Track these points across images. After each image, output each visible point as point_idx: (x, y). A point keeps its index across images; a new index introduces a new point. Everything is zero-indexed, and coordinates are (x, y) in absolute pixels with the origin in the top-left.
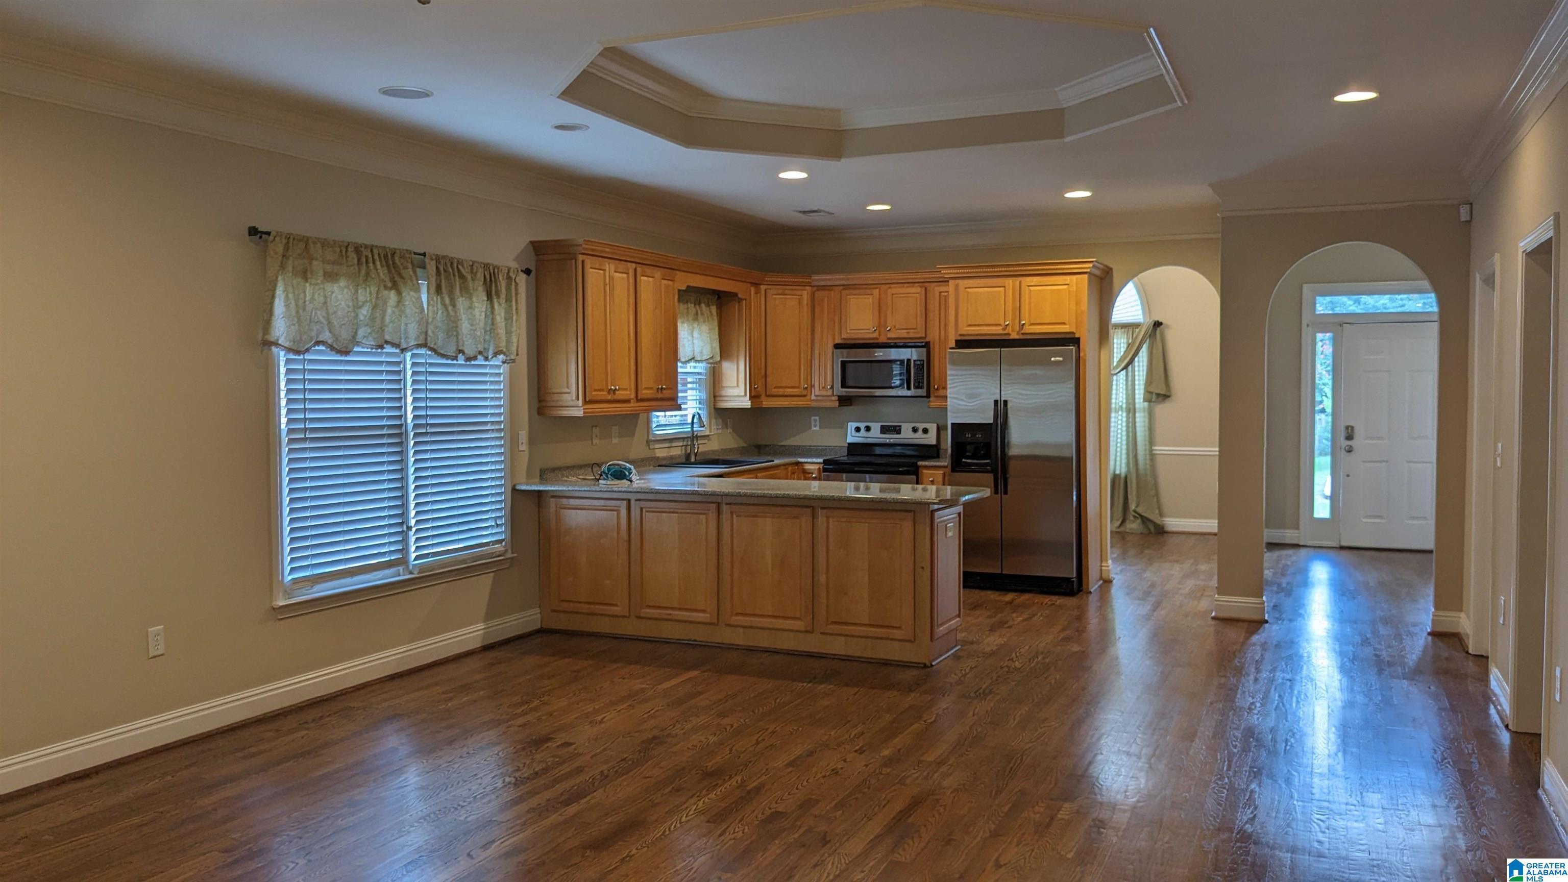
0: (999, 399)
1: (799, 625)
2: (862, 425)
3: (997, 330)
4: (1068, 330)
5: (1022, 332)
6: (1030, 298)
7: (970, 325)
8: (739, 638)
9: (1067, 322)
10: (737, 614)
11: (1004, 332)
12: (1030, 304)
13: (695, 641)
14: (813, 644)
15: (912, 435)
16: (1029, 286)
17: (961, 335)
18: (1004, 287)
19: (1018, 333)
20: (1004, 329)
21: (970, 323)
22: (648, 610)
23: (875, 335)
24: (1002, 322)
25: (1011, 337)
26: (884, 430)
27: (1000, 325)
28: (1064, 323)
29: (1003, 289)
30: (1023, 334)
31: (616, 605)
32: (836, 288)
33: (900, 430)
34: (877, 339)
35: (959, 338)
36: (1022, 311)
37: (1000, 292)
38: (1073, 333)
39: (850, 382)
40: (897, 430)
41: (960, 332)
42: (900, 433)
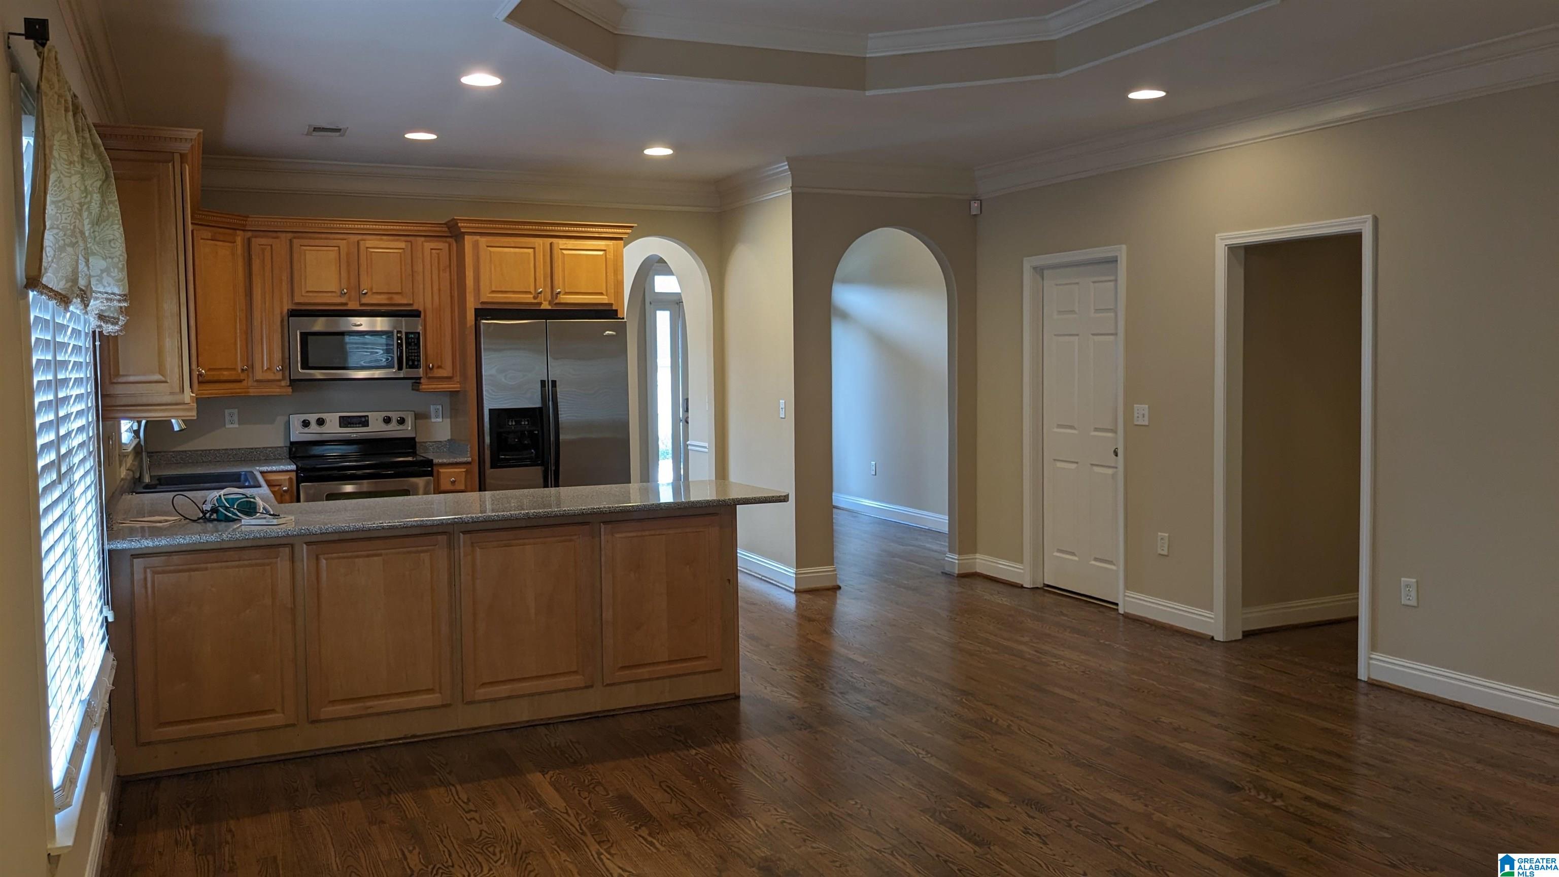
0: (546, 379)
1: (577, 680)
2: (313, 418)
3: (528, 298)
4: (606, 302)
5: (557, 301)
6: (564, 263)
7: (493, 292)
8: (486, 717)
9: (605, 293)
10: (484, 685)
11: (536, 301)
12: (564, 271)
13: (414, 736)
14: (595, 702)
15: (385, 427)
16: (561, 249)
17: (483, 303)
18: (534, 248)
19: (550, 303)
20: (535, 298)
21: (494, 289)
22: (330, 709)
23: (343, 300)
24: (532, 290)
25: (542, 307)
26: (345, 422)
27: (530, 293)
28: (601, 294)
29: (531, 251)
30: (556, 304)
31: (273, 711)
32: (284, 235)
33: (368, 421)
34: (346, 304)
35: (480, 306)
36: (556, 277)
37: (529, 253)
38: (612, 304)
39: (312, 362)
40: (364, 422)
41: (482, 300)
42: (368, 426)
